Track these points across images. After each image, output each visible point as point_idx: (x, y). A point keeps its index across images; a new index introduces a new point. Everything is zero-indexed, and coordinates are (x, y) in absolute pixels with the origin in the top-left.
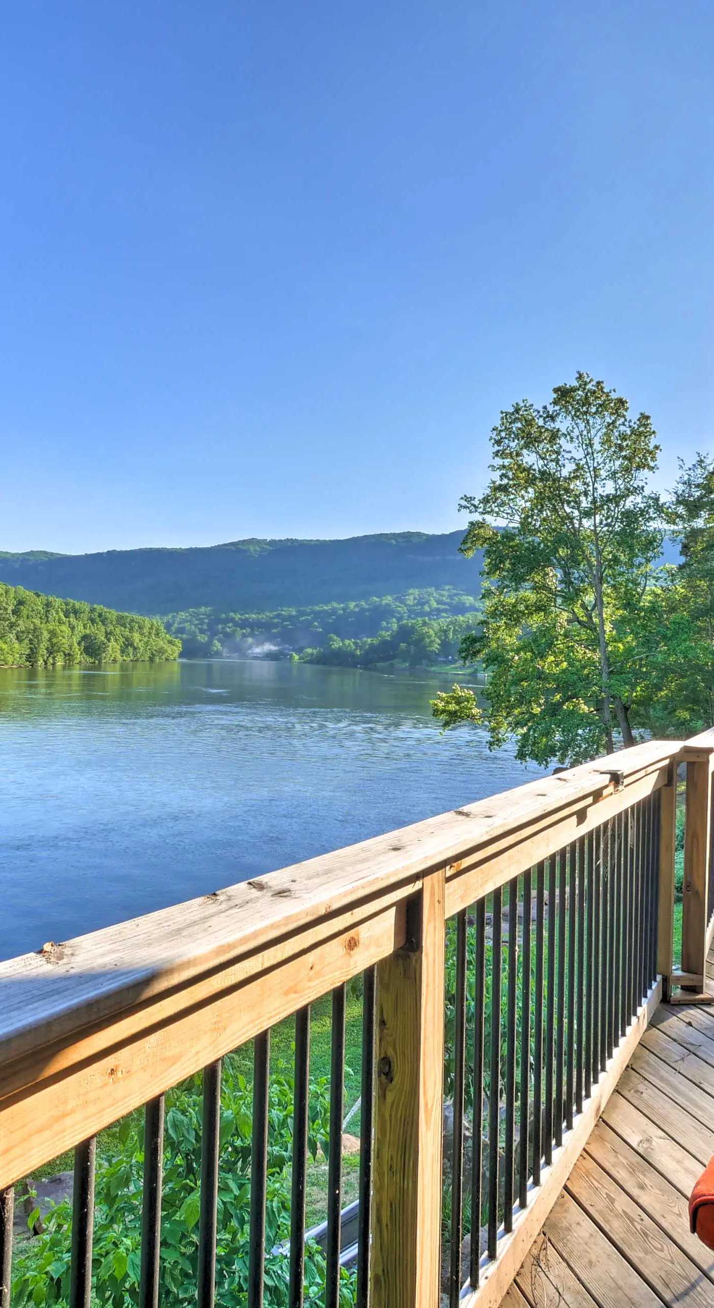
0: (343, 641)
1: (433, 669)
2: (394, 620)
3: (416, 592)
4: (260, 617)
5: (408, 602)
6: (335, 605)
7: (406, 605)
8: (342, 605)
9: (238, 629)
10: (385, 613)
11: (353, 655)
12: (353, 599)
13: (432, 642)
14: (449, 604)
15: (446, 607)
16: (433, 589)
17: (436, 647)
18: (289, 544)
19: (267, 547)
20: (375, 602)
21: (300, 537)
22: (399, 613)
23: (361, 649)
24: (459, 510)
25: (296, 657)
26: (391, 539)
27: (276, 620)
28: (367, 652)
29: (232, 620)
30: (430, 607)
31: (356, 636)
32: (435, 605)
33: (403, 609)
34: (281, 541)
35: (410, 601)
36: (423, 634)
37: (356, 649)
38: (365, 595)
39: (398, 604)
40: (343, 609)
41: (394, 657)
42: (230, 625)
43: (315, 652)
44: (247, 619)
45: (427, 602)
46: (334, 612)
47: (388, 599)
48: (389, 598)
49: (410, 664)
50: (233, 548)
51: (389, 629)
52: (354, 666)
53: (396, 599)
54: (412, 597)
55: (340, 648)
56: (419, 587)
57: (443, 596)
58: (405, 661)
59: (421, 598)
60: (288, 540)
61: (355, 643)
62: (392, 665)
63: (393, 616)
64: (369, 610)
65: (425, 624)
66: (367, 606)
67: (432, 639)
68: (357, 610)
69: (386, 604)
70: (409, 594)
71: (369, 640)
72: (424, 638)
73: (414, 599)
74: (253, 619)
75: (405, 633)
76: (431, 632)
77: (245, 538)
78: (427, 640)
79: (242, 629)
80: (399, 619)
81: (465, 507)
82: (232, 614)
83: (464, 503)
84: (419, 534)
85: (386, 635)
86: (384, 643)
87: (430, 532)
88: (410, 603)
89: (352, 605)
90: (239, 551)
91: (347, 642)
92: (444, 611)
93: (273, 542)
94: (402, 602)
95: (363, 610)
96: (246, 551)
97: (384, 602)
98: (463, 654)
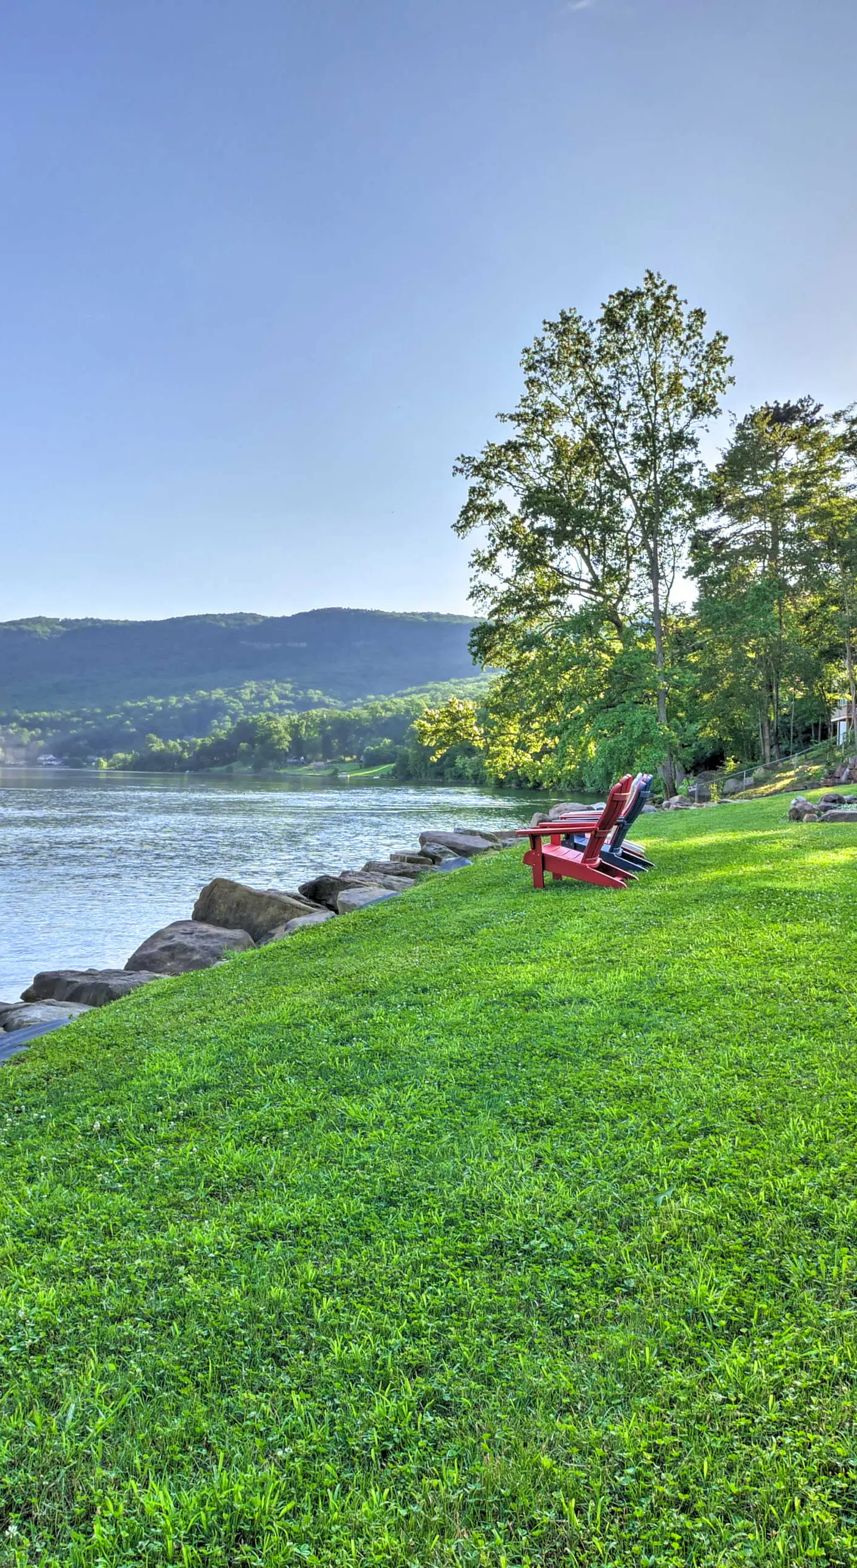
0: (165, 742)
1: (282, 771)
2: (227, 717)
3: (253, 685)
4: (53, 715)
5: (244, 697)
6: (151, 699)
7: (242, 700)
8: (161, 701)
9: (25, 730)
10: (217, 709)
11: (180, 759)
12: (174, 692)
13: (281, 739)
14: (294, 700)
15: (291, 702)
16: (274, 681)
17: (285, 745)
18: (89, 624)
19: (60, 628)
20: (203, 697)
21: (103, 617)
22: (233, 709)
23: (189, 750)
24: (454, 474)
25: (105, 764)
26: (219, 621)
27: (75, 719)
28: (198, 755)
29: (16, 719)
30: (271, 702)
31: (181, 737)
32: (276, 700)
33: (238, 706)
34: (77, 620)
35: (246, 695)
36: (270, 730)
37: (182, 752)
38: (190, 689)
39: (231, 698)
40: (162, 705)
41: (232, 759)
42: (14, 725)
43: (129, 757)
44: (36, 718)
45: (267, 697)
46: (151, 708)
47: (218, 693)
48: (220, 691)
49: (254, 767)
50: (14, 628)
51: (223, 728)
52: (183, 770)
53: (228, 693)
54: (248, 691)
55: (162, 751)
56: (257, 679)
57: (286, 689)
58: (245, 764)
59: (259, 693)
60: (86, 620)
61: (181, 744)
62: (230, 770)
63: (226, 714)
64: (194, 706)
65: (269, 718)
66: (193, 702)
67: (281, 735)
68: (180, 705)
69: (217, 700)
70: (245, 687)
71: (199, 741)
72: (271, 735)
73: (252, 692)
74: (45, 718)
75: (245, 731)
76: (280, 727)
77: (30, 617)
78: (276, 737)
79: (30, 730)
80: (233, 718)
81: (461, 471)
82: (17, 712)
83: (460, 465)
84: (253, 616)
85: (222, 734)
86: (219, 743)
87: (268, 614)
88: (247, 697)
89: (173, 700)
90: (21, 632)
91: (171, 743)
92: (288, 707)
93: (66, 623)
94: (236, 696)
95: (187, 706)
96: (30, 632)
97: (214, 697)
98: (475, 649)
